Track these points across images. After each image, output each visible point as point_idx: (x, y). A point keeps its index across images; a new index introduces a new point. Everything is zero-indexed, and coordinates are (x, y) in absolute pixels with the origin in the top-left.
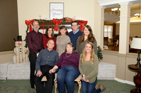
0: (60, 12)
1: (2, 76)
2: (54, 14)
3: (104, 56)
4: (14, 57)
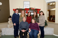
0: (28, 5)
1: (3, 34)
2: (26, 6)
3: (48, 24)
4: (8, 25)
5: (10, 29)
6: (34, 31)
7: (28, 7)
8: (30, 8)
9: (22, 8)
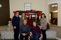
0: (29, 7)
2: (27, 8)
3: (50, 27)
4: (8, 28)
5: (10, 32)
6: (35, 34)
7: (29, 10)
8: (31, 10)
9: (22, 10)
